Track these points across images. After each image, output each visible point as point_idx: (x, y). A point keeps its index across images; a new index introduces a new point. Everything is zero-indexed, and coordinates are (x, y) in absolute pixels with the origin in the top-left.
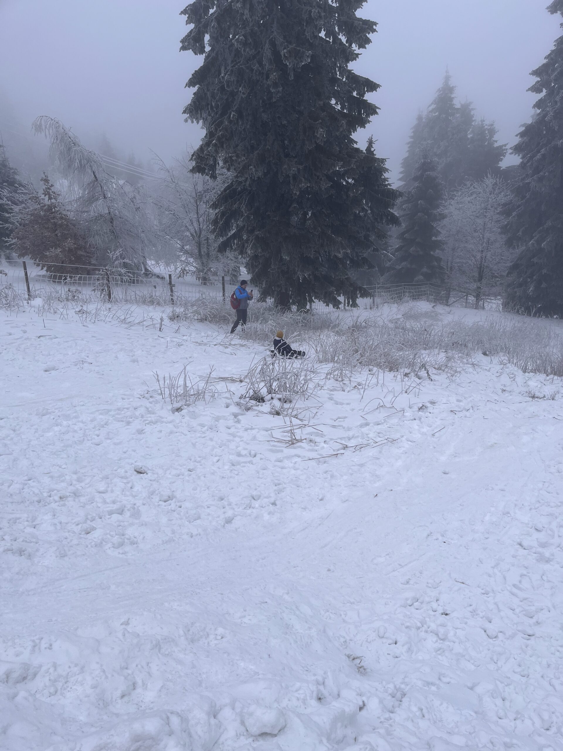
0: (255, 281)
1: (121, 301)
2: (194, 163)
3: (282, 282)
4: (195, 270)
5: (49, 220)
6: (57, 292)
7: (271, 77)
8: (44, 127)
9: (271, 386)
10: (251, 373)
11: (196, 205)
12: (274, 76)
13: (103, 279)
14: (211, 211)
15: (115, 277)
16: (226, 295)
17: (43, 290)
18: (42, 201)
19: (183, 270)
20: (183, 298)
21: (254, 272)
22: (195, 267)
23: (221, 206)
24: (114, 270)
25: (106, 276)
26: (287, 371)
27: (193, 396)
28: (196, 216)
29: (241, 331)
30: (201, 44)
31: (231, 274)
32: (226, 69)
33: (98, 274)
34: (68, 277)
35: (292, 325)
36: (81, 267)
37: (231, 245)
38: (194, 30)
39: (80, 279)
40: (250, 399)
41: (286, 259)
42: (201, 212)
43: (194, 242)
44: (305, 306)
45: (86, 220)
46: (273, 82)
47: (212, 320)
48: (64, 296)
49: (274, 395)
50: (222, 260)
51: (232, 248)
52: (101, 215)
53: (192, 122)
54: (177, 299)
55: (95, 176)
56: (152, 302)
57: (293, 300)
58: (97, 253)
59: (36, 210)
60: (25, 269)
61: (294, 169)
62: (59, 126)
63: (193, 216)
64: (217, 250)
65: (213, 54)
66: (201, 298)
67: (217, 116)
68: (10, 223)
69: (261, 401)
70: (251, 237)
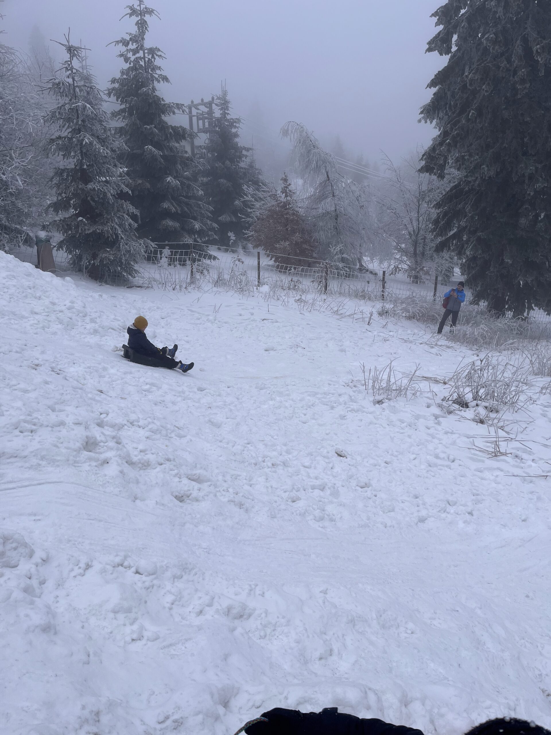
0: (470, 282)
1: (335, 293)
2: (423, 163)
3: (499, 286)
4: (407, 268)
5: (283, 216)
6: (282, 281)
7: (520, 73)
8: (290, 132)
9: (477, 392)
10: (456, 377)
11: (418, 205)
12: (522, 72)
13: (322, 272)
14: (433, 210)
15: (333, 270)
16: (437, 295)
17: (270, 279)
18: (279, 199)
19: (396, 268)
20: (394, 295)
21: (470, 274)
22: (408, 265)
23: (445, 206)
24: (332, 264)
25: (325, 270)
26: (497, 379)
27: (396, 391)
28: (416, 215)
29: (448, 332)
30: (448, 45)
31: (444, 274)
32: (470, 67)
33: (317, 267)
34: (292, 269)
35: (506, 331)
36: (303, 260)
37: (449, 246)
38: (443, 31)
39: (302, 270)
40: (453, 403)
41: (508, 262)
42: (422, 211)
43: (410, 241)
44: (522, 313)
45: (314, 216)
46: (521, 78)
47: (419, 319)
48: (286, 285)
49: (479, 402)
50: (437, 260)
51: (449, 249)
52: (328, 213)
53: (426, 122)
54: (388, 295)
55: (328, 176)
56: (363, 297)
57: (509, 306)
58: (319, 248)
59: (273, 206)
60: (259, 259)
61: (531, 168)
62: (303, 131)
63: (414, 215)
64: (434, 249)
65: (459, 54)
66: (411, 296)
67: (455, 115)
68: (250, 217)
69: (464, 406)
70: (472, 238)
